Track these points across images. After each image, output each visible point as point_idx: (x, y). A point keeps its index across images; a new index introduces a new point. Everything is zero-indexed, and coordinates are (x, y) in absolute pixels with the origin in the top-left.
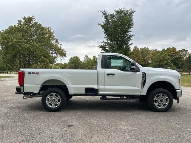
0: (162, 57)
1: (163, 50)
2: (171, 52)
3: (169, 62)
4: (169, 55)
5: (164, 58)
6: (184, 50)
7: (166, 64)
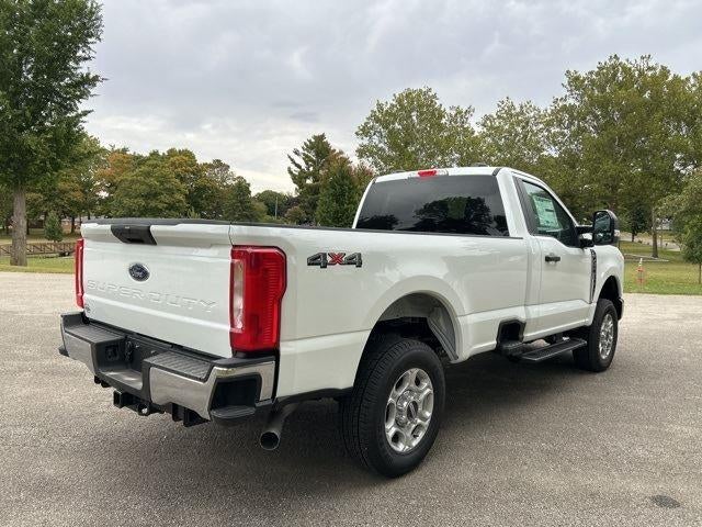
0: (157, 178)
1: (151, 155)
2: (181, 165)
3: (180, 201)
4: (178, 176)
5: (162, 183)
6: (218, 164)
7: (171, 207)
